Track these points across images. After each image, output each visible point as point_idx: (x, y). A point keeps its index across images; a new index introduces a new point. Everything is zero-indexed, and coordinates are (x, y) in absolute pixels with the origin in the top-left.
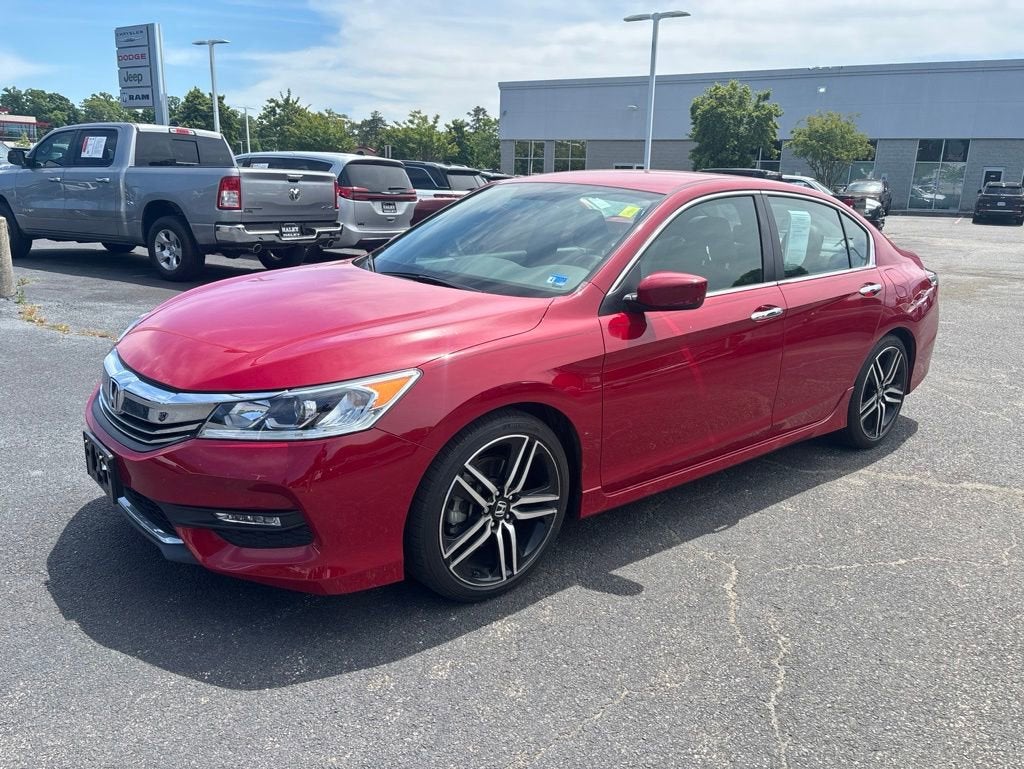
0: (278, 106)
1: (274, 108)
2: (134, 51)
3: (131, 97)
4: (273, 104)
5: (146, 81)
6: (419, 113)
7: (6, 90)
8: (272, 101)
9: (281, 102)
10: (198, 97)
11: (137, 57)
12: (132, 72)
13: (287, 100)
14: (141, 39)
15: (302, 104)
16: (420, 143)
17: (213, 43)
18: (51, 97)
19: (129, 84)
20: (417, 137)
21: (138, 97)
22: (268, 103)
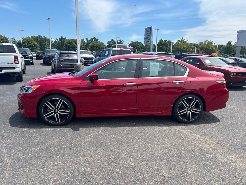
0: (180, 41)
1: (178, 42)
2: (147, 33)
3: (146, 42)
4: (178, 41)
5: (149, 39)
6: (207, 41)
7: (131, 42)
8: (178, 40)
9: (180, 40)
10: (161, 41)
11: (148, 34)
12: (147, 37)
13: (182, 40)
14: (149, 30)
15: (185, 41)
16: (206, 48)
17: (158, 30)
18: (139, 42)
19: (146, 39)
20: (205, 47)
21: (147, 42)
22: (177, 41)
